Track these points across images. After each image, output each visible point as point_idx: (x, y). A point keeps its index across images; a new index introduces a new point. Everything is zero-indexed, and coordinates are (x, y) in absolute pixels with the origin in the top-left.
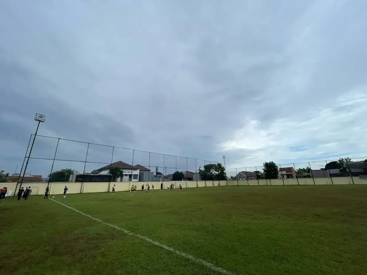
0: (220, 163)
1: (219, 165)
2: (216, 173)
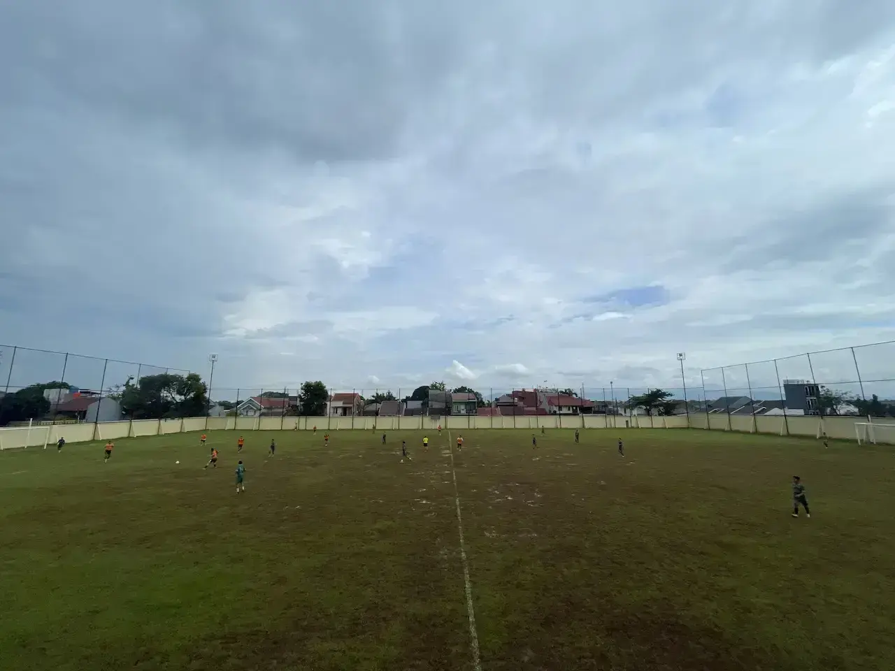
0: (197, 373)
1: (194, 378)
2: (179, 398)
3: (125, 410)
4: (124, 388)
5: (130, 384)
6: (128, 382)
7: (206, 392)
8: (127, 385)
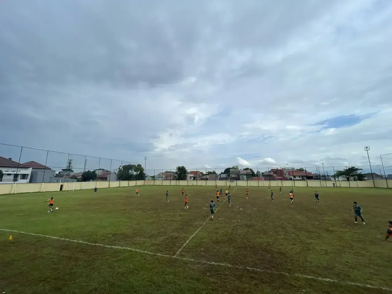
0: (140, 164)
2: (135, 173)
3: (118, 177)
4: (118, 170)
5: (120, 168)
6: (119, 168)
7: (143, 171)
8: (119, 169)
